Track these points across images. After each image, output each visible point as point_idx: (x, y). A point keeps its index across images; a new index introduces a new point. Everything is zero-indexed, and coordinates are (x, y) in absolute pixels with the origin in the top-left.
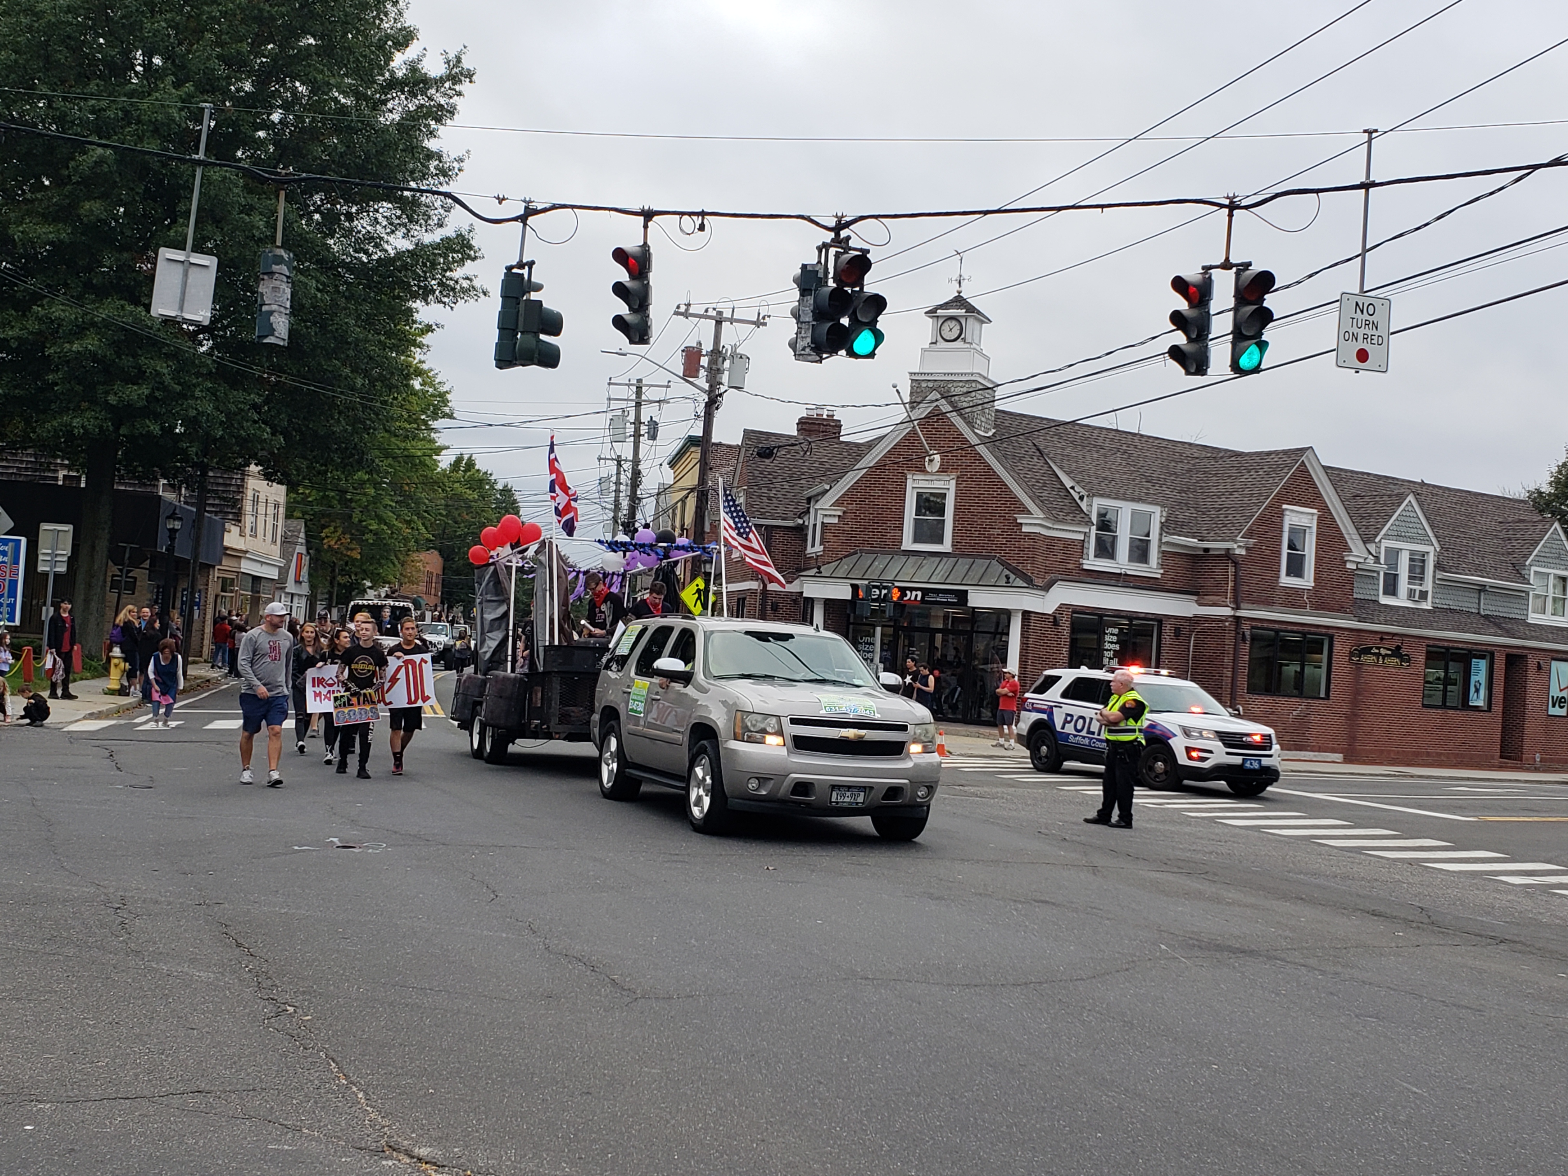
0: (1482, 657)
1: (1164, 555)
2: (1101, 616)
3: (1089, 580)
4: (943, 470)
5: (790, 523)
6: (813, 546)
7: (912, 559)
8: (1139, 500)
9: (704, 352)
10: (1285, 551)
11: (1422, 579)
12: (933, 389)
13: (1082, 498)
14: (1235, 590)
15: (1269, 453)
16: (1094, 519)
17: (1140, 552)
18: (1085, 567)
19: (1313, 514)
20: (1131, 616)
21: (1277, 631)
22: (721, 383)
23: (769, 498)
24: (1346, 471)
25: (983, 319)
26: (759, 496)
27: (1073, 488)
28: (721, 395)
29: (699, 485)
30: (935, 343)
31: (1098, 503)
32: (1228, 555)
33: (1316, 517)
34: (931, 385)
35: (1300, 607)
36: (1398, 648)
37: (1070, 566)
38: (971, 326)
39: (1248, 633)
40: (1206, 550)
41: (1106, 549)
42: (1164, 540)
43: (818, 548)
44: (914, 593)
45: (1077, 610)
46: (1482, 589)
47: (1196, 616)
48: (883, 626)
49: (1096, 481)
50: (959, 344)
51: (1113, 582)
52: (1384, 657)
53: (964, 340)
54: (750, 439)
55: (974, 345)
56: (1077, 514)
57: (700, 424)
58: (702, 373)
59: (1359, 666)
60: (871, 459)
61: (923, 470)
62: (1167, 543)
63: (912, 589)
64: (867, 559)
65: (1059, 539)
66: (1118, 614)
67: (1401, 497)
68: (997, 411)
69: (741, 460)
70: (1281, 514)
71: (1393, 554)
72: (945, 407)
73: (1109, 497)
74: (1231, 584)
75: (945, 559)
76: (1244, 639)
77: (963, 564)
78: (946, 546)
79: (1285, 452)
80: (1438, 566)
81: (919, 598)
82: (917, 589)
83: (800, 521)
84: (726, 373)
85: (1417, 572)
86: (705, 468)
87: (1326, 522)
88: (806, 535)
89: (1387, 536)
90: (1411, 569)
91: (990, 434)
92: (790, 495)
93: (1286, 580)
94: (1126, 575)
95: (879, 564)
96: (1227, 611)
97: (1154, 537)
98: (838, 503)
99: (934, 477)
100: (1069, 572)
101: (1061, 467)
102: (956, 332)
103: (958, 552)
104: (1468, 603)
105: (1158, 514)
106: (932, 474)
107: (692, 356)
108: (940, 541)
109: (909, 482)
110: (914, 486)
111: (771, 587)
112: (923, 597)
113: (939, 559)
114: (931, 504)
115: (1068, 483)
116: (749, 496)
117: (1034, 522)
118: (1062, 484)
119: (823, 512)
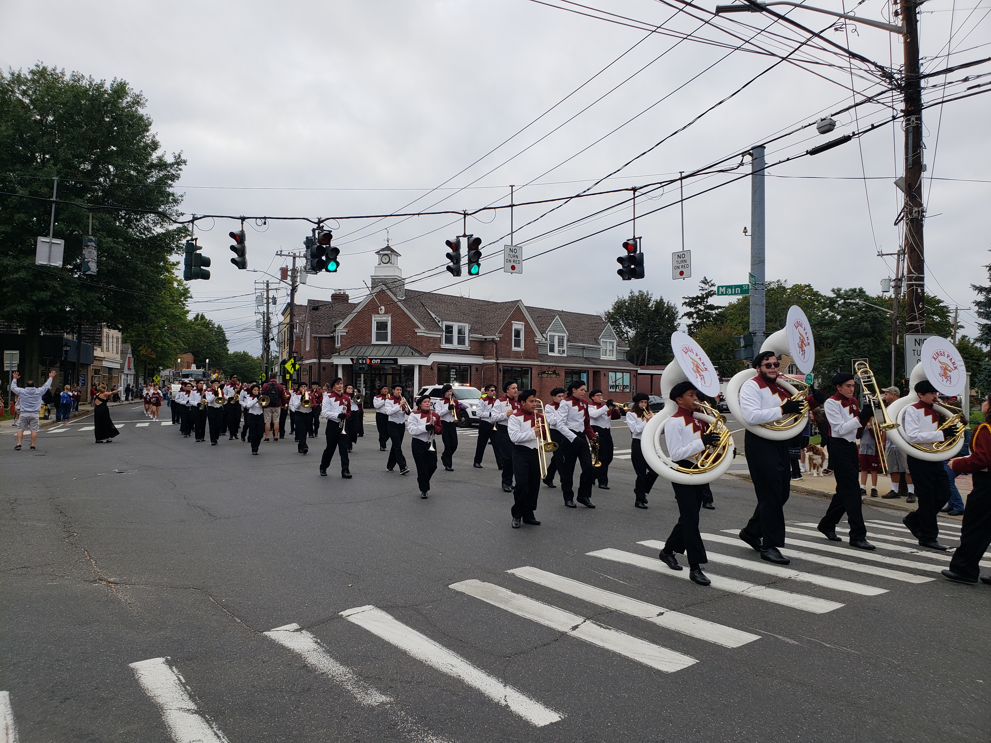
0: (585, 372)
1: (471, 341)
2: (448, 365)
3: (443, 352)
4: (386, 313)
5: (328, 336)
6: (338, 344)
7: (376, 347)
8: (460, 322)
9: (289, 270)
10: (513, 338)
11: (563, 346)
12: (380, 282)
13: (439, 322)
14: (496, 353)
15: (508, 302)
16: (444, 330)
17: (461, 341)
18: (442, 347)
19: (522, 324)
20: (460, 365)
21: (512, 367)
22: (297, 282)
23: (319, 326)
24: (535, 308)
25: (398, 255)
26: (315, 326)
27: (435, 318)
28: (297, 286)
29: (290, 322)
30: (380, 264)
31: (445, 323)
32: (493, 340)
33: (524, 325)
34: (379, 280)
35: (519, 358)
36: (555, 371)
37: (436, 347)
38: (393, 257)
39: (502, 369)
40: (486, 339)
41: (449, 340)
42: (470, 336)
43: (339, 345)
44: (377, 360)
45: (439, 364)
46: (584, 348)
47: (483, 363)
48: (364, 374)
49: (444, 315)
50: (389, 264)
51: (452, 353)
52: (550, 374)
53: (391, 263)
54: (310, 303)
55: (395, 265)
56: (437, 327)
57: (289, 298)
58: (289, 278)
59: (542, 378)
60: (358, 309)
61: (378, 313)
62: (473, 337)
63: (376, 359)
64: (358, 348)
65: (431, 337)
66: (455, 364)
67: (554, 317)
68: (406, 289)
69: (308, 311)
70: (512, 324)
71: (552, 337)
72: (385, 288)
73: (449, 321)
74: (495, 351)
75: (389, 347)
76: (500, 371)
77: (396, 349)
78: (389, 342)
79: (512, 302)
80: (568, 341)
81: (379, 362)
82: (378, 359)
83: (332, 335)
84: (299, 277)
85: (561, 344)
86: (292, 315)
87: (527, 326)
88: (335, 340)
89: (550, 331)
90: (559, 342)
91: (403, 298)
92: (328, 325)
93: (514, 349)
94: (457, 349)
95: (363, 350)
96: (494, 361)
97: (467, 335)
98: (345, 327)
99: (383, 316)
100: (436, 349)
101: (431, 310)
102: (387, 260)
103: (393, 344)
104: (579, 354)
105: (468, 327)
106: (381, 314)
107: (284, 272)
108: (387, 340)
109: (373, 318)
110: (375, 319)
111: (322, 361)
112: (380, 362)
113: (386, 347)
114: (382, 326)
115: (434, 316)
116: (311, 325)
117: (421, 331)
118: (432, 316)
119: (341, 331)
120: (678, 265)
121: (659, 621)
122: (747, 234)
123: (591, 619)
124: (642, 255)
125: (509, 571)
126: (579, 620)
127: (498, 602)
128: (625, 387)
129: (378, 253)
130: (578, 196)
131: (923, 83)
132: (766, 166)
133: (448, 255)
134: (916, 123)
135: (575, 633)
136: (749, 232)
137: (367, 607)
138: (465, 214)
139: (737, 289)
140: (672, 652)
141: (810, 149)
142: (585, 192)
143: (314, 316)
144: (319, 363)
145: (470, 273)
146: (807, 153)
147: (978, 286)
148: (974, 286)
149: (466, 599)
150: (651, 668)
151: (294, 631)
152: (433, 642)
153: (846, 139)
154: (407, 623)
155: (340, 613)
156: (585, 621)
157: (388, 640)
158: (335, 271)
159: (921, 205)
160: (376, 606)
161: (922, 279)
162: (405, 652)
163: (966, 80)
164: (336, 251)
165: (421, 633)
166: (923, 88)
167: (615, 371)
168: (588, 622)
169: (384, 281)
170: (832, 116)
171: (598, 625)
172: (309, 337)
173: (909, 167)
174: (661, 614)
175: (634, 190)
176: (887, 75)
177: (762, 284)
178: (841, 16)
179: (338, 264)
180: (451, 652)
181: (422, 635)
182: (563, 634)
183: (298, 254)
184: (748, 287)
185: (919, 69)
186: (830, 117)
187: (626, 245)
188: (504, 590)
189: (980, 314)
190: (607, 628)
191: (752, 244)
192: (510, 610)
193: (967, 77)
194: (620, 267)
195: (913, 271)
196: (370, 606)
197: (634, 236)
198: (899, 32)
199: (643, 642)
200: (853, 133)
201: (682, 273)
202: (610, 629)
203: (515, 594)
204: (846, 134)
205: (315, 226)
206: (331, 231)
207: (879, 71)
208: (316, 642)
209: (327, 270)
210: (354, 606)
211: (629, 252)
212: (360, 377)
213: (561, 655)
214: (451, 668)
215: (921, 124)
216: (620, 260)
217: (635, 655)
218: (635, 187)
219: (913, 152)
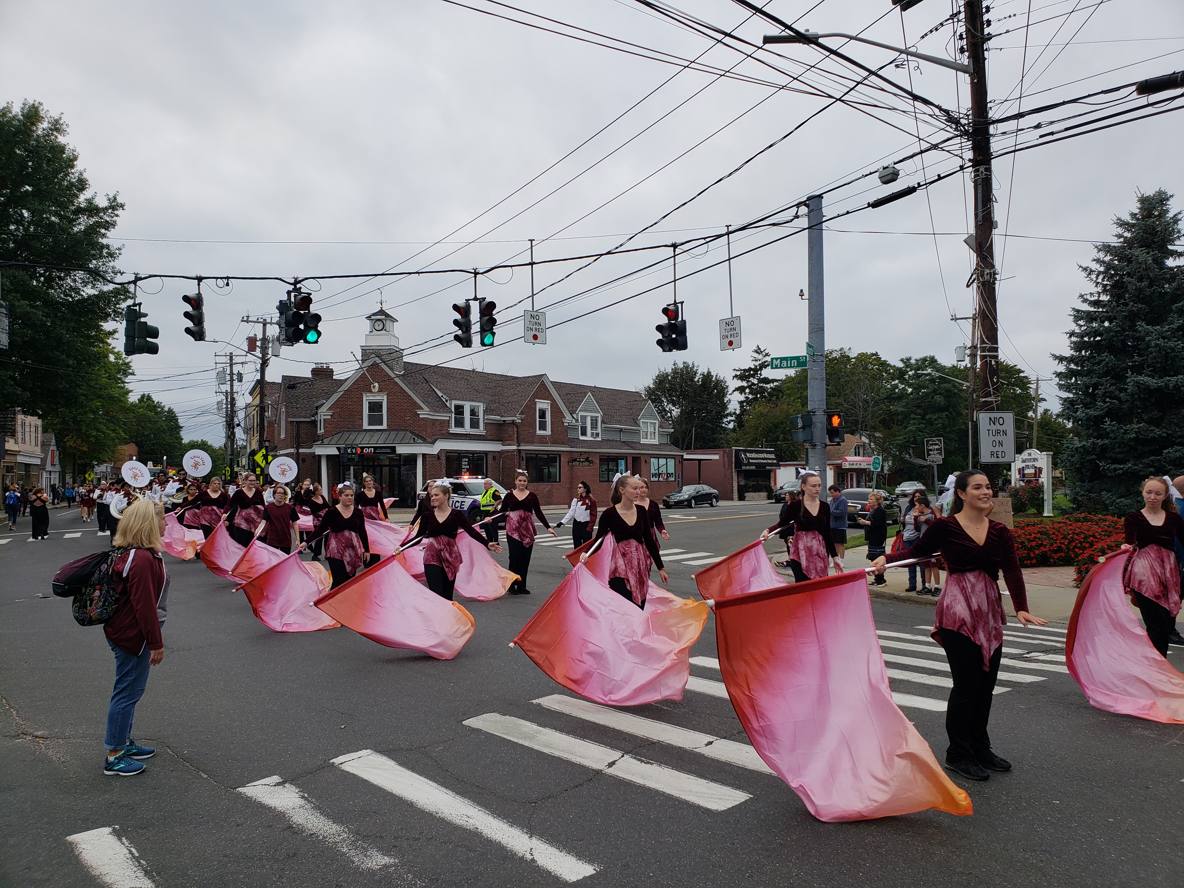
0: (622, 458)
1: (486, 424)
2: (460, 454)
3: (453, 437)
4: (380, 390)
5: (308, 420)
6: (320, 430)
7: (368, 433)
8: (473, 401)
9: (258, 339)
10: (538, 419)
11: (596, 428)
12: (372, 353)
13: (446, 401)
14: (517, 438)
15: (528, 377)
16: (453, 411)
17: (474, 424)
18: (451, 432)
20: (473, 453)
21: (537, 455)
22: (267, 354)
23: (297, 408)
24: (562, 383)
25: (394, 320)
26: (292, 408)
27: (442, 396)
28: (268, 359)
29: (260, 403)
30: (372, 331)
31: (454, 402)
32: (513, 423)
33: (549, 404)
34: (371, 351)
35: (545, 443)
36: (588, 458)
37: (444, 432)
38: (388, 324)
39: (524, 456)
40: (504, 421)
41: (459, 423)
42: (485, 417)
43: (323, 431)
44: (370, 449)
45: (448, 452)
46: (621, 430)
47: (502, 451)
48: (354, 466)
49: (453, 393)
50: (383, 332)
51: (464, 438)
52: (582, 462)
54: (286, 380)
55: (391, 332)
56: (444, 407)
57: (259, 374)
58: (258, 350)
59: (572, 466)
60: (345, 387)
61: (371, 392)
62: (487, 419)
63: (368, 447)
64: (346, 435)
65: (438, 420)
66: (468, 452)
67: (586, 393)
68: (405, 362)
69: (282, 390)
70: (535, 403)
71: (584, 418)
72: (379, 361)
73: (459, 400)
74: (516, 435)
75: (384, 432)
76: (522, 459)
77: (394, 434)
78: (385, 426)
79: (535, 376)
80: (603, 422)
81: (372, 452)
82: (371, 447)
83: (313, 418)
84: (270, 349)
85: (594, 425)
86: (262, 395)
87: (554, 405)
88: (317, 425)
89: (581, 410)
90: (592, 424)
91: (402, 373)
92: (307, 406)
93: (539, 432)
94: (469, 434)
95: (352, 437)
96: (514, 447)
97: (481, 416)
98: (329, 409)
100: (443, 435)
101: (436, 387)
102: (381, 327)
103: (390, 429)
104: (616, 437)
105: (482, 407)
106: (375, 393)
107: (252, 342)
108: (381, 424)
109: (364, 397)
110: (367, 399)
111: (301, 450)
112: (374, 451)
113: (381, 433)
114: (375, 407)
115: (440, 394)
116: (286, 407)
117: (425, 413)
118: (437, 395)
119: (324, 413)
120: (727, 333)
121: (709, 752)
122: (803, 297)
123: (630, 753)
124: (684, 322)
125: (534, 701)
126: (615, 755)
127: (521, 738)
128: (669, 475)
129: (369, 318)
130: (609, 253)
131: (992, 129)
132: (824, 219)
133: (456, 322)
134: (986, 174)
135: (611, 771)
136: (806, 296)
137: (364, 752)
138: (476, 274)
139: (793, 361)
140: (722, 786)
141: (871, 201)
142: (617, 248)
143: (290, 396)
144: (298, 453)
145: (483, 344)
146: (869, 205)
147: (1058, 355)
148: (1054, 355)
149: (483, 737)
150: (699, 807)
151: (275, 785)
152: (445, 790)
153: (910, 191)
154: (413, 769)
155: (331, 761)
156: (623, 756)
157: (390, 791)
158: (316, 342)
159: (993, 266)
160: (376, 751)
161: (996, 350)
162: (412, 803)
163: (1038, 126)
164: (317, 318)
165: (430, 780)
166: (992, 135)
167: (658, 457)
168: (626, 757)
169: (377, 353)
170: (895, 164)
171: (639, 760)
172: (284, 422)
173: (979, 223)
174: (710, 743)
175: (675, 246)
176: (952, 119)
177: (821, 355)
178: (901, 52)
179: (319, 334)
180: (466, 801)
181: (431, 783)
182: (598, 773)
183: (269, 320)
184: (806, 359)
185: (987, 113)
186: (893, 165)
187: (665, 311)
188: (528, 723)
189: (1061, 387)
190: (648, 763)
191: (809, 310)
192: (536, 747)
193: (1040, 123)
194: (660, 336)
195: (986, 340)
196: (368, 751)
197: (675, 301)
198: (965, 72)
199: (690, 776)
200: (919, 184)
201: (731, 343)
202: (652, 764)
203: (541, 728)
204: (911, 185)
205: (291, 288)
206: (311, 294)
207: (945, 116)
208: (303, 797)
209: (306, 341)
210: (349, 752)
211: (669, 320)
212: (350, 470)
213: (595, 798)
214: (467, 819)
215: (991, 175)
216: (659, 328)
217: (680, 793)
218: (675, 243)
219: (983, 207)
